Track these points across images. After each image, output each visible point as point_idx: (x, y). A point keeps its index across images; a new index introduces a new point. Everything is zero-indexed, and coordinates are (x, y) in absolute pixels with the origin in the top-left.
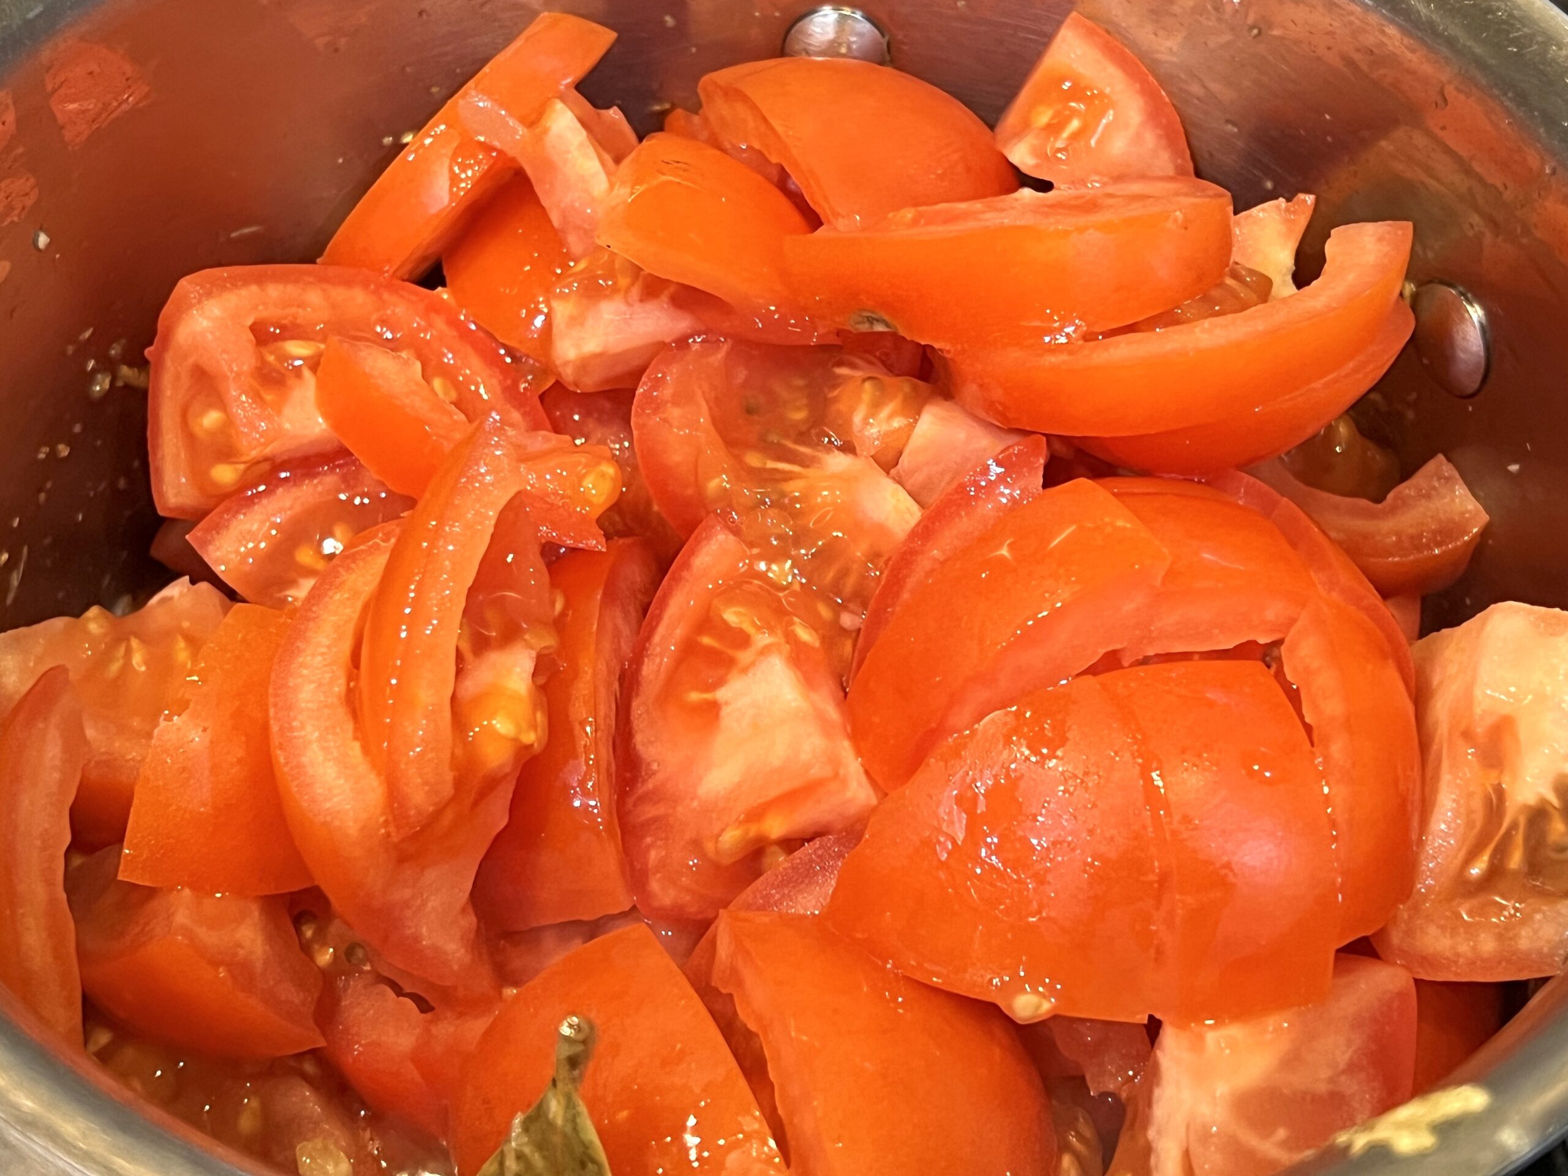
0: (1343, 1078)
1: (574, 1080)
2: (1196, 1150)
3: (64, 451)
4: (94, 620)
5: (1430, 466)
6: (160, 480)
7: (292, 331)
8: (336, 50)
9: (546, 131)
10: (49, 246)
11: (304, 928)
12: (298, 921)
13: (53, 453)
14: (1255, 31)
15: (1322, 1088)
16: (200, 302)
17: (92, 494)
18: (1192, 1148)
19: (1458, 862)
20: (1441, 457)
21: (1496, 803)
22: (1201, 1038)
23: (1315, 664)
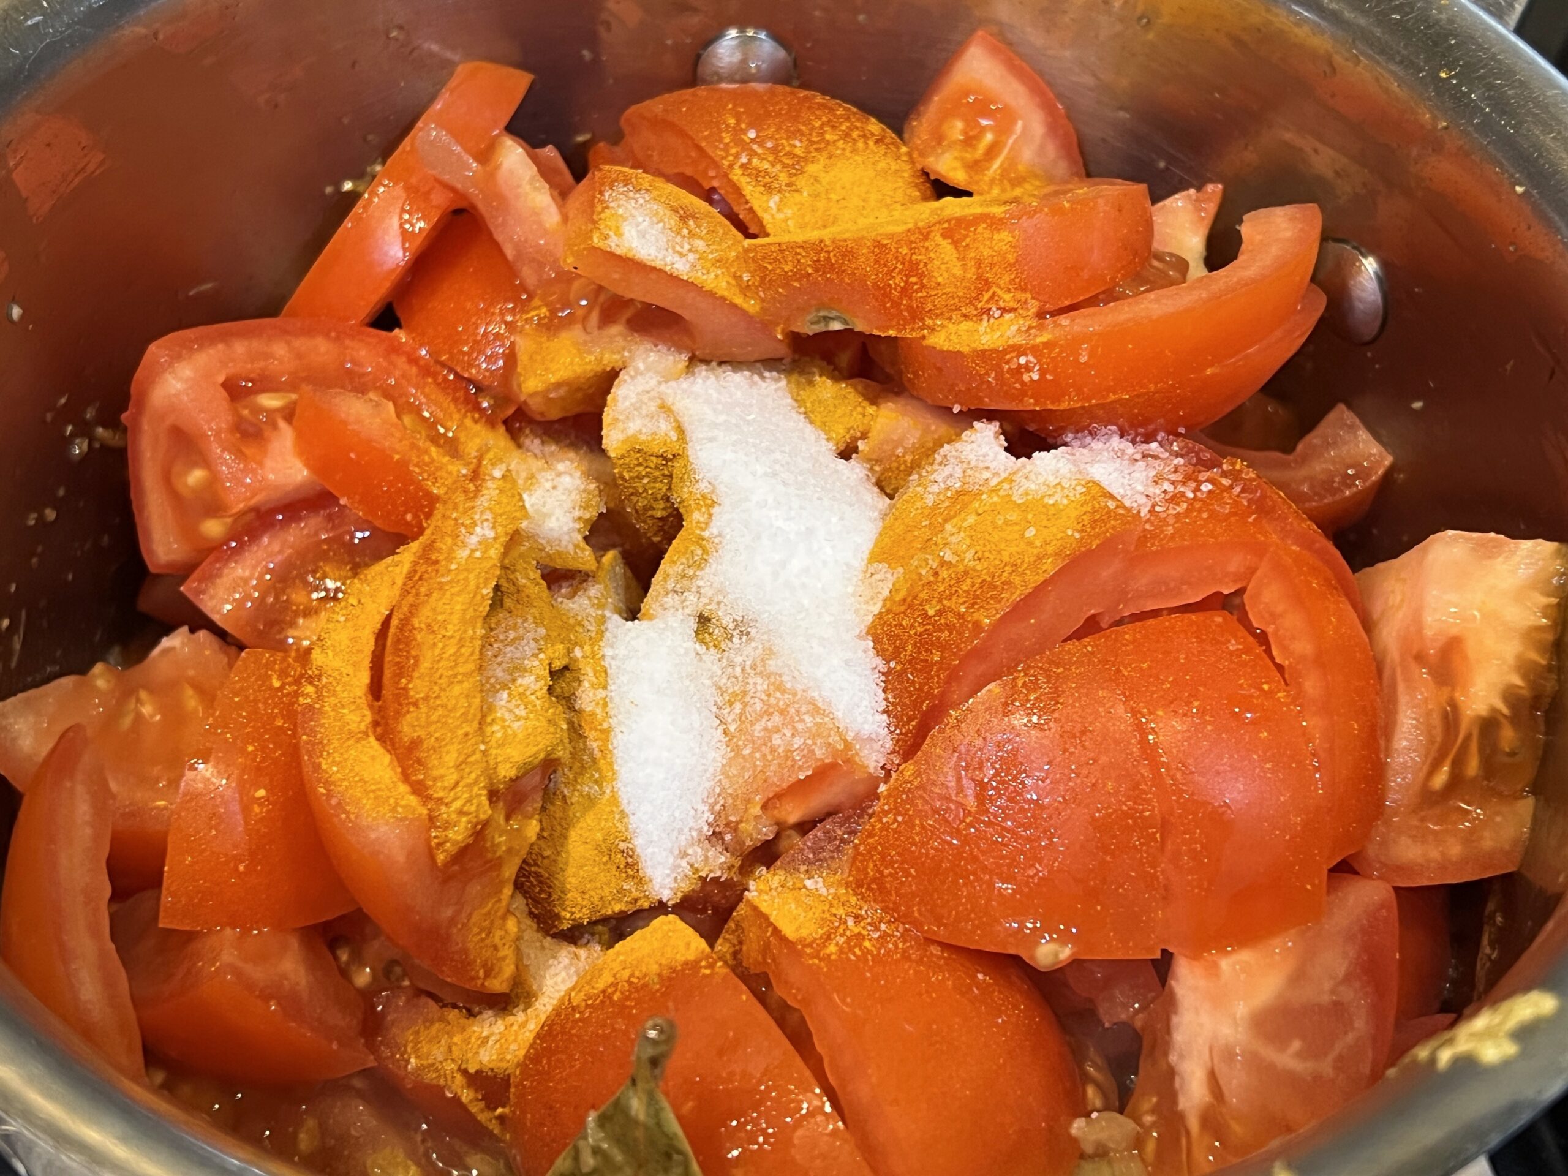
0: (1342, 988)
1: (655, 1078)
2: (1222, 1070)
3: (50, 514)
4: (101, 676)
5: (1332, 416)
6: (149, 539)
7: (265, 383)
8: (276, 106)
9: (498, 167)
10: (22, 317)
11: (339, 952)
12: (333, 945)
13: (41, 519)
14: (1145, 21)
15: (1326, 999)
16: (171, 365)
17: (79, 553)
18: (1216, 1069)
19: (1422, 775)
20: (1341, 407)
21: (1450, 718)
22: (1215, 965)
23: (1280, 608)
